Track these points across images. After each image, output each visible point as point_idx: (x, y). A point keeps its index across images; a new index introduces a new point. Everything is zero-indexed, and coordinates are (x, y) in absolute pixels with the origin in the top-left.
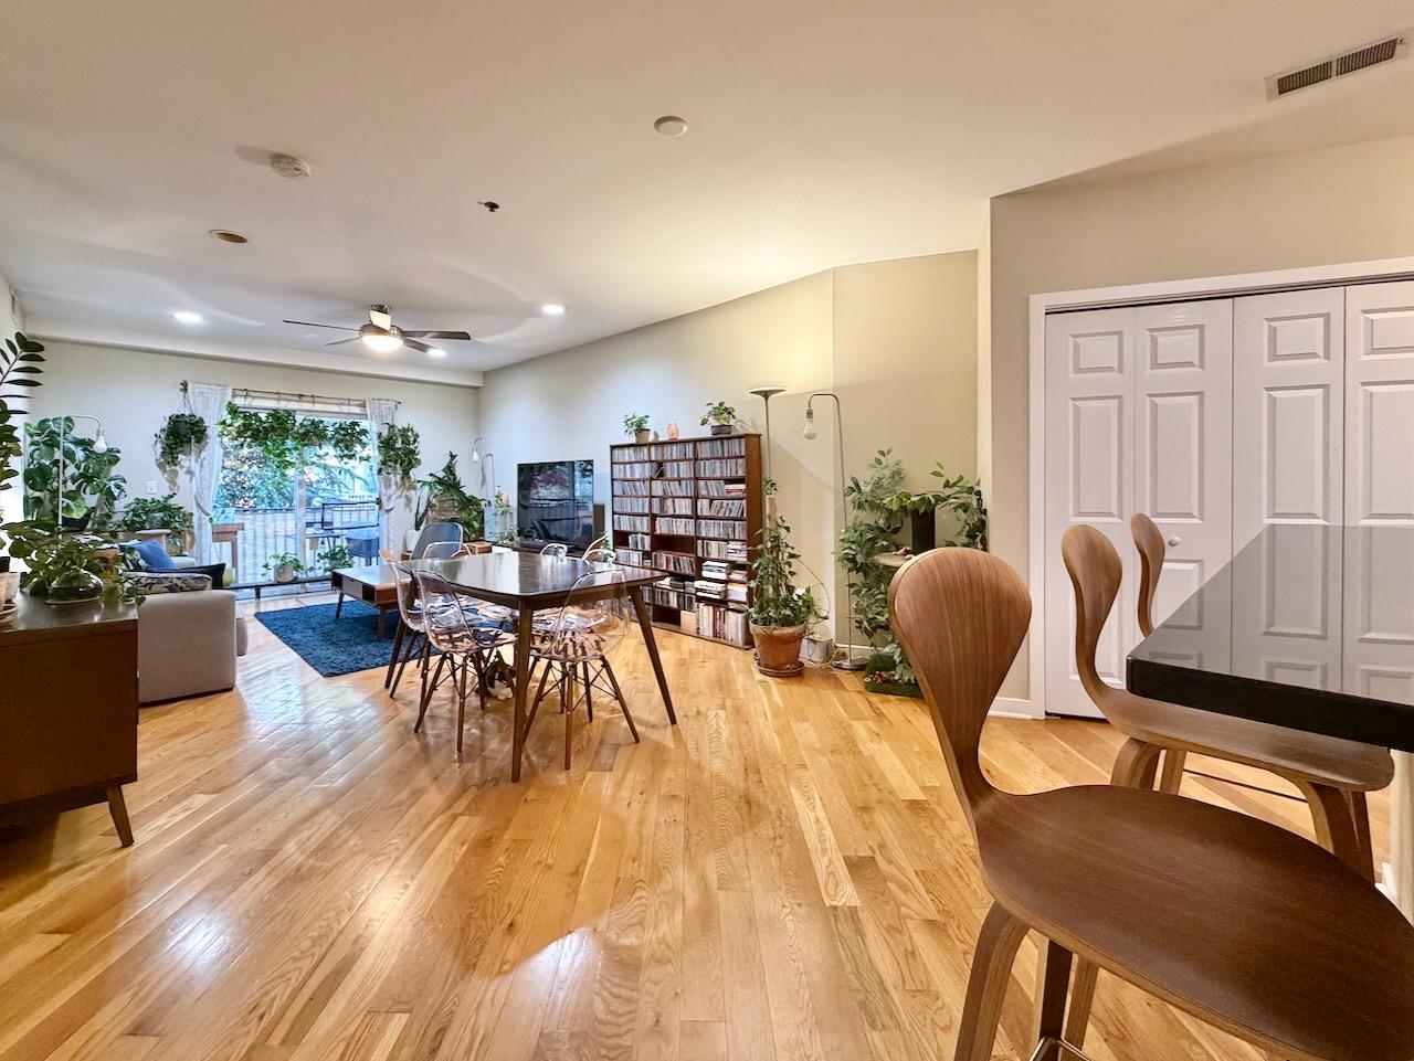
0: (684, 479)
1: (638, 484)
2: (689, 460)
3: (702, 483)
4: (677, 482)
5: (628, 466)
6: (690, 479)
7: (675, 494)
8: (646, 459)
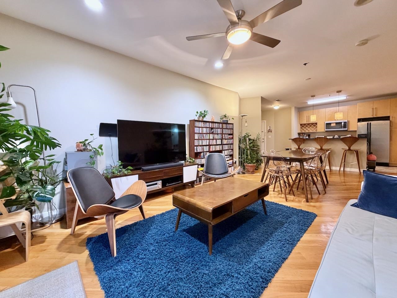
0: (219, 134)
1: (204, 135)
2: (221, 128)
3: (223, 135)
4: (217, 135)
5: (201, 128)
6: (221, 134)
7: (216, 138)
8: (208, 126)
